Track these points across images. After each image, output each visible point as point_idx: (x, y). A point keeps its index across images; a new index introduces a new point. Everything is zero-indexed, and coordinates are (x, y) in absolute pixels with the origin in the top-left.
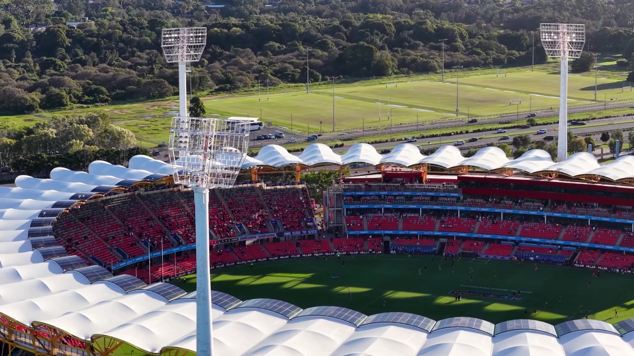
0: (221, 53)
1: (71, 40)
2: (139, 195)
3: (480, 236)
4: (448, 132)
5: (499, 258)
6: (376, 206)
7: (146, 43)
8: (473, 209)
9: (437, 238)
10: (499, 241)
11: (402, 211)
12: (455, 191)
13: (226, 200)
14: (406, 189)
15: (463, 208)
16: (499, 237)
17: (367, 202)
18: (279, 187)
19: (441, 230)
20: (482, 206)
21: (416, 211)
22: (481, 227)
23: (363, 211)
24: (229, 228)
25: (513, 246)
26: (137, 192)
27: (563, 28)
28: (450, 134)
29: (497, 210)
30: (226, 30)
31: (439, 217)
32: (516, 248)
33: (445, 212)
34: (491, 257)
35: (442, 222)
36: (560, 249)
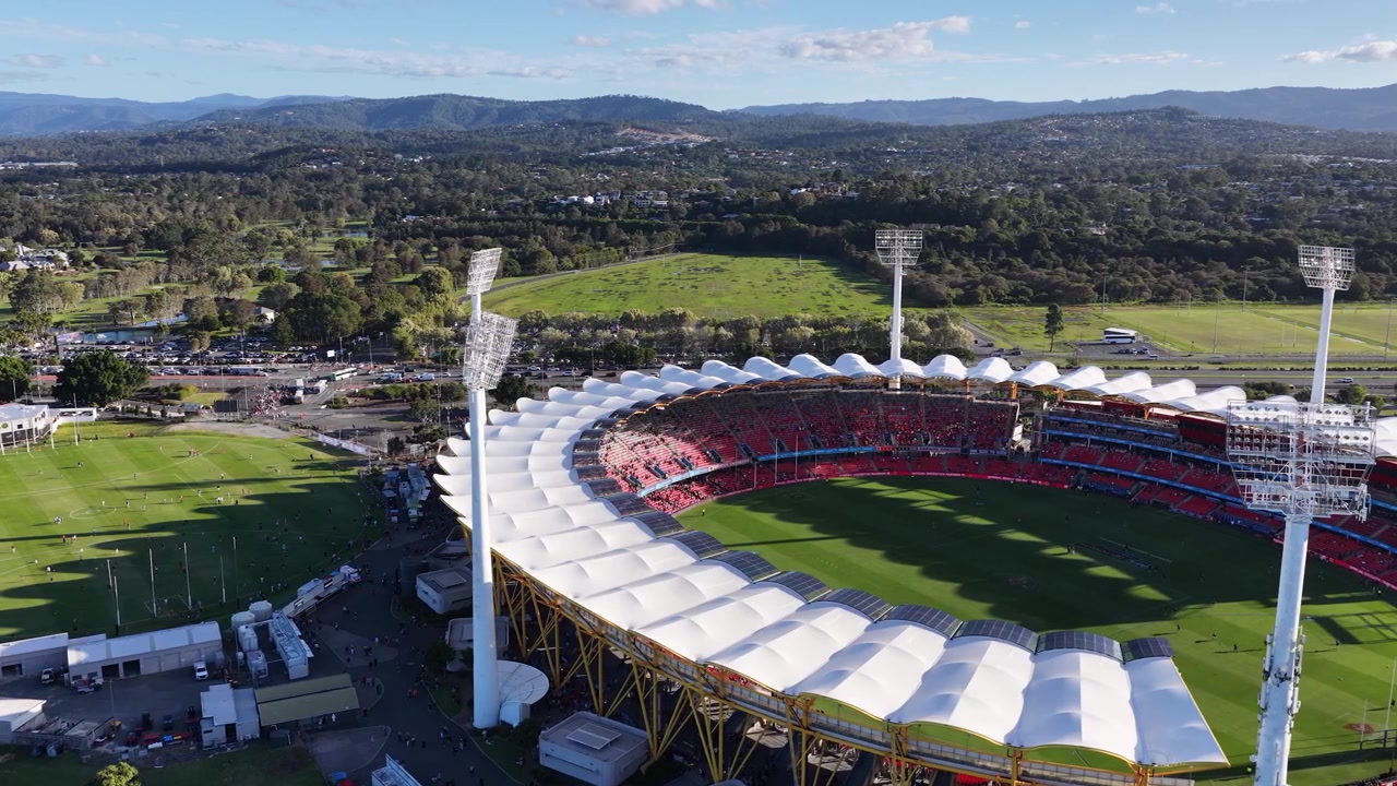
0: (1194, 265)
1: (1052, 243)
2: (837, 392)
3: (1182, 486)
4: (1342, 367)
5: (1192, 514)
6: (1081, 436)
7: (1127, 250)
8: (1186, 454)
9: (1137, 480)
10: (1205, 495)
11: (1111, 445)
12: (1172, 431)
13: (927, 408)
14: (1119, 421)
15: (1176, 452)
16: (1202, 491)
17: (1074, 430)
18: (989, 402)
19: (1143, 472)
20: (1199, 453)
21: (1126, 447)
22: (1188, 477)
23: (1067, 440)
24: (913, 436)
25: (1218, 504)
26: (835, 389)
27: (1328, 251)
28: (1344, 370)
29: (1212, 460)
30: (1212, 243)
31: (1146, 457)
32: (1221, 506)
33: (1156, 454)
34: (1183, 512)
35: (1148, 463)
36: (1272, 517)
